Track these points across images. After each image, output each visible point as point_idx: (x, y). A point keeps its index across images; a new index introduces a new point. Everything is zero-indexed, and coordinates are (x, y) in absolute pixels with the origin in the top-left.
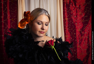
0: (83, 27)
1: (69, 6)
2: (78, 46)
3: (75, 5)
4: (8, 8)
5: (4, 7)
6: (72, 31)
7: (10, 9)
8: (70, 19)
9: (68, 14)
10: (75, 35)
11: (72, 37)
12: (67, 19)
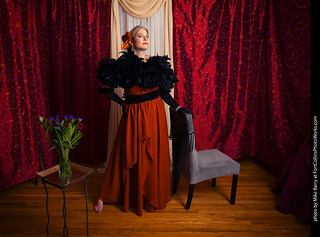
0: (204, 64)
1: (182, 33)
2: (195, 92)
3: (192, 31)
4: (97, 36)
5: (93, 36)
6: (185, 69)
7: (101, 39)
8: (183, 52)
9: (181, 44)
10: (191, 76)
11: (185, 77)
12: (178, 52)
